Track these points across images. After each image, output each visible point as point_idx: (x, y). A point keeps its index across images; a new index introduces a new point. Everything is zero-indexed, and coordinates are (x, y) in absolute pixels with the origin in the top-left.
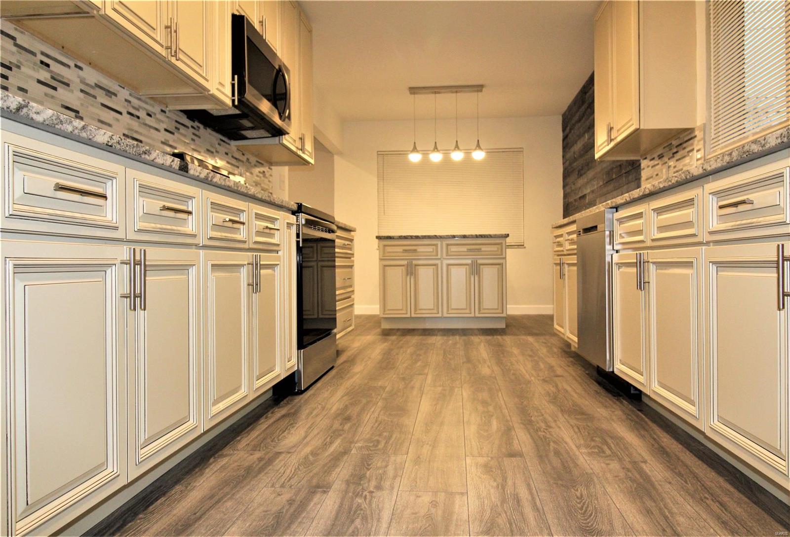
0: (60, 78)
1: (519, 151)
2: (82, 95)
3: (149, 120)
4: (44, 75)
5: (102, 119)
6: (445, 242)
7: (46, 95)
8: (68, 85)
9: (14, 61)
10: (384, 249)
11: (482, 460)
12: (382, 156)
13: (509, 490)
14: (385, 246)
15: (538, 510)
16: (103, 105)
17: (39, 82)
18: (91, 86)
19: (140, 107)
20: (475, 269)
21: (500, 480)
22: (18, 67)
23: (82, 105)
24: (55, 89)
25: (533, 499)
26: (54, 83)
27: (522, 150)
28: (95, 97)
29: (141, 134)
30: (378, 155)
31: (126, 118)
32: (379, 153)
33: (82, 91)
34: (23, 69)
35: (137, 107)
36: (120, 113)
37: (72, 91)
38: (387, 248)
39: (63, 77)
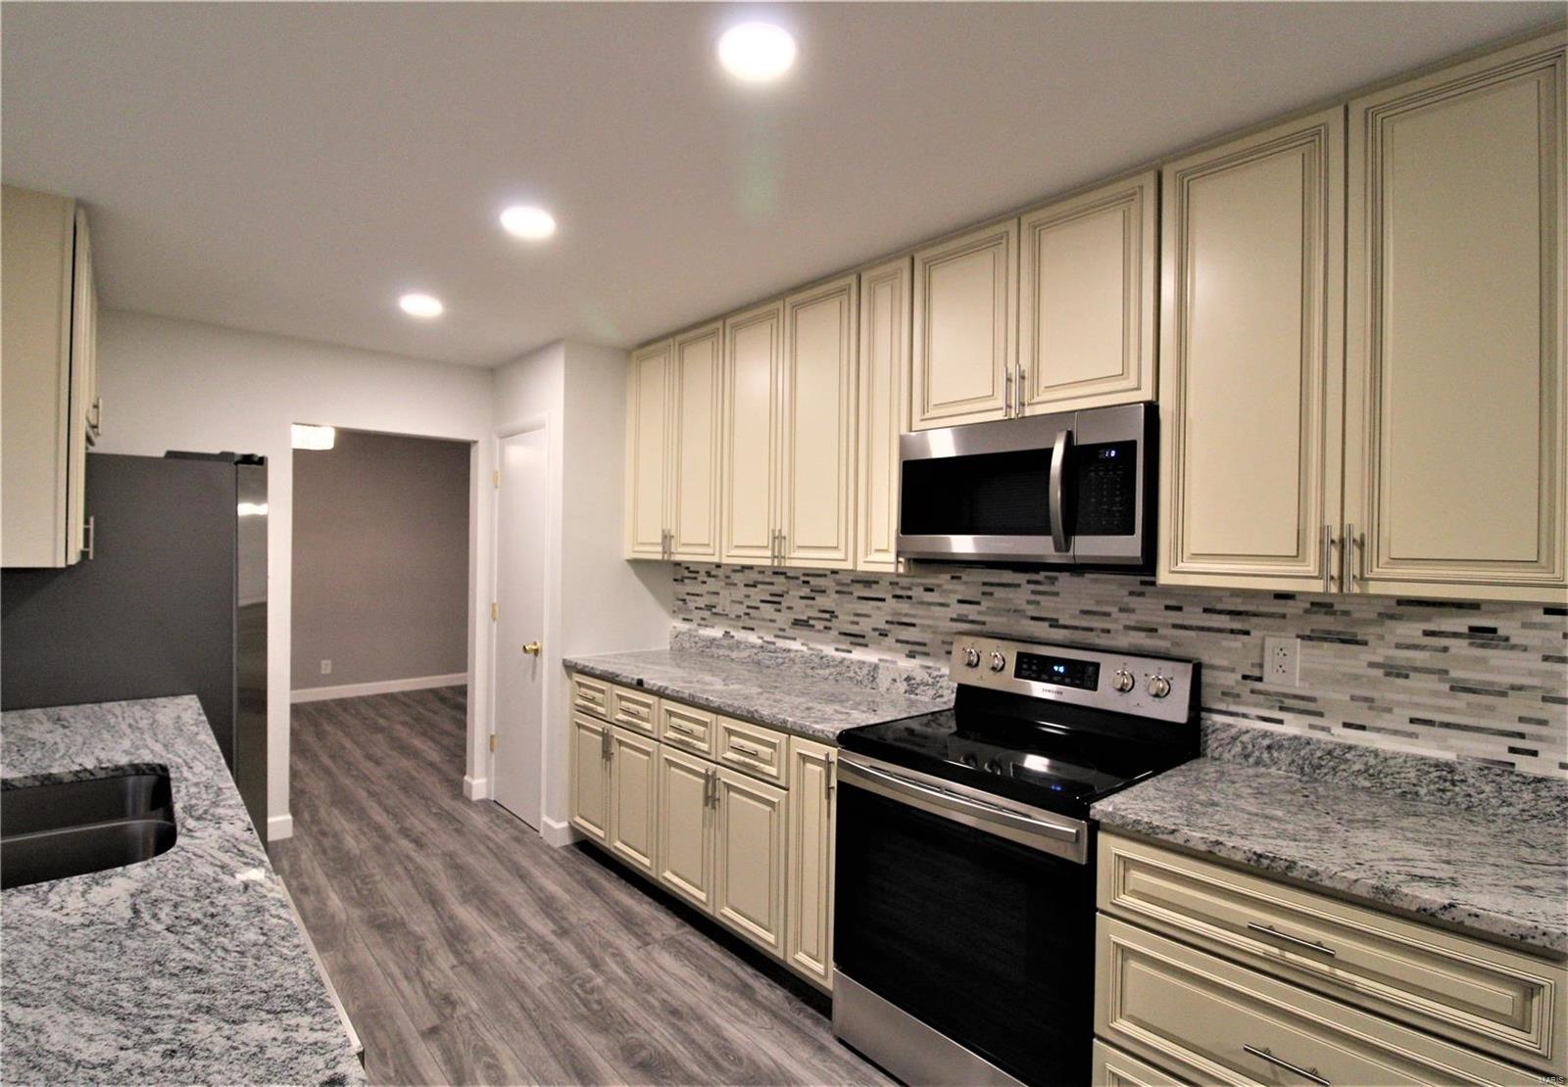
0: (818, 589)
2: (837, 596)
3: (929, 597)
4: (806, 591)
5: (859, 612)
7: (807, 606)
8: (824, 592)
9: (785, 589)
11: (460, 1011)
13: (418, 985)
15: (389, 975)
16: (859, 598)
17: (802, 598)
18: (848, 585)
19: (912, 584)
21: (431, 992)
22: (788, 593)
23: (837, 605)
24: (813, 599)
25: (395, 983)
26: (813, 595)
28: (851, 593)
29: (914, 616)
31: (891, 602)
33: (837, 592)
34: (790, 593)
35: (907, 585)
36: (883, 600)
37: (828, 596)
39: (820, 586)
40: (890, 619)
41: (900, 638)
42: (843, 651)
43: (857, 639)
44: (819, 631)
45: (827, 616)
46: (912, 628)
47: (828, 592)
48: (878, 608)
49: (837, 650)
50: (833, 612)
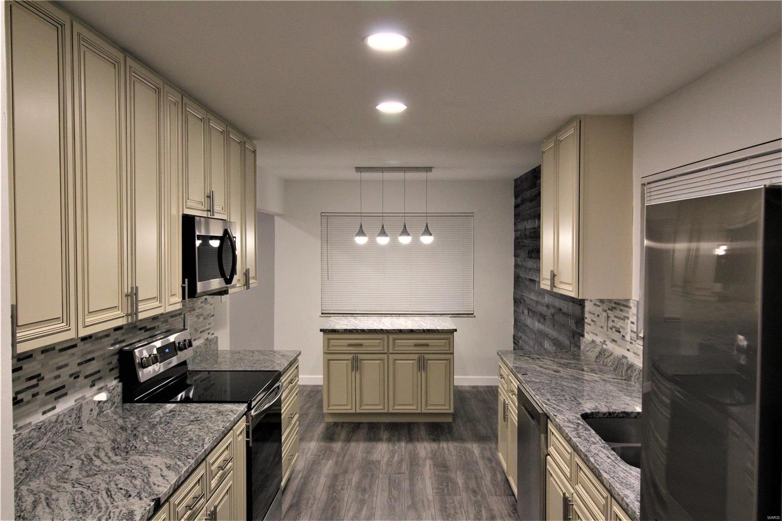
1: (470, 215)
6: (391, 337)
10: (328, 343)
12: (326, 217)
14: (329, 339)
20: (422, 365)
27: (473, 214)
30: (321, 216)
32: (322, 214)
38: (331, 341)
40: (79, 361)
41: (88, 373)
42: (49, 410)
43: (59, 392)
44: (28, 402)
45: (34, 382)
46: (93, 362)
47: (34, 356)
48: (73, 354)
49: (44, 413)
50: (39, 375)
